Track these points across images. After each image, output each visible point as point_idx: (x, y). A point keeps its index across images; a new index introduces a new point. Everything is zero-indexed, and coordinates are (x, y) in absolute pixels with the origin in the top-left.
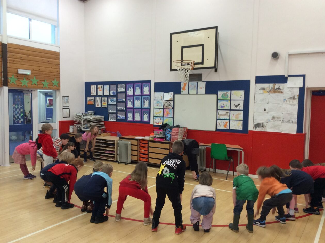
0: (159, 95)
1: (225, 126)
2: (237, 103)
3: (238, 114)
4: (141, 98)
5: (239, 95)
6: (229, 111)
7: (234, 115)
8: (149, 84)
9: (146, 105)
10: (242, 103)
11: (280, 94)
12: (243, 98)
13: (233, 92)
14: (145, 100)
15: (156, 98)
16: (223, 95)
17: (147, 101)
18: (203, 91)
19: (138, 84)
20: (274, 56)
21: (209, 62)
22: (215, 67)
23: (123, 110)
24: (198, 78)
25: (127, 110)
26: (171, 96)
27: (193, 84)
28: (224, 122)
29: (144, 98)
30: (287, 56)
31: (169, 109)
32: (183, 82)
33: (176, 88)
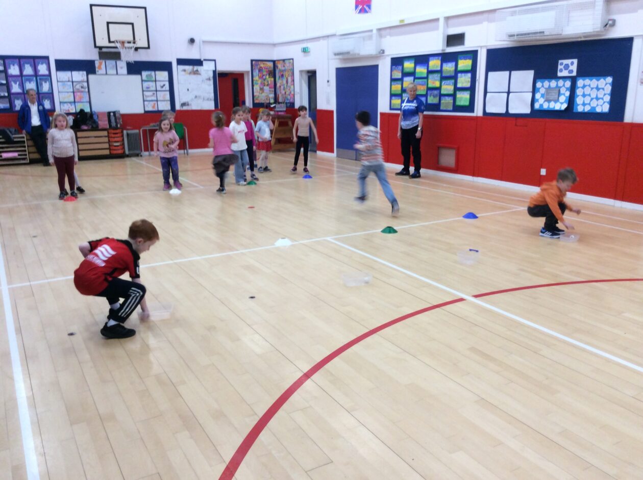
0: (65, 75)
1: (153, 107)
2: (162, 84)
3: (165, 95)
4: (35, 78)
5: (163, 75)
6: (155, 92)
7: (161, 95)
8: (46, 60)
9: (45, 87)
10: (167, 84)
11: (199, 76)
12: (167, 78)
13: (157, 73)
14: (43, 83)
15: (60, 78)
16: (147, 76)
17: (46, 82)
18: (125, 71)
19: (27, 60)
20: (192, 41)
21: (142, 42)
22: (149, 48)
23: (4, 97)
24: (116, 56)
25: (12, 96)
26: (82, 76)
27: (111, 63)
28: (152, 103)
29: (40, 79)
30: (201, 42)
31: (82, 92)
32: (97, 60)
33: (88, 67)
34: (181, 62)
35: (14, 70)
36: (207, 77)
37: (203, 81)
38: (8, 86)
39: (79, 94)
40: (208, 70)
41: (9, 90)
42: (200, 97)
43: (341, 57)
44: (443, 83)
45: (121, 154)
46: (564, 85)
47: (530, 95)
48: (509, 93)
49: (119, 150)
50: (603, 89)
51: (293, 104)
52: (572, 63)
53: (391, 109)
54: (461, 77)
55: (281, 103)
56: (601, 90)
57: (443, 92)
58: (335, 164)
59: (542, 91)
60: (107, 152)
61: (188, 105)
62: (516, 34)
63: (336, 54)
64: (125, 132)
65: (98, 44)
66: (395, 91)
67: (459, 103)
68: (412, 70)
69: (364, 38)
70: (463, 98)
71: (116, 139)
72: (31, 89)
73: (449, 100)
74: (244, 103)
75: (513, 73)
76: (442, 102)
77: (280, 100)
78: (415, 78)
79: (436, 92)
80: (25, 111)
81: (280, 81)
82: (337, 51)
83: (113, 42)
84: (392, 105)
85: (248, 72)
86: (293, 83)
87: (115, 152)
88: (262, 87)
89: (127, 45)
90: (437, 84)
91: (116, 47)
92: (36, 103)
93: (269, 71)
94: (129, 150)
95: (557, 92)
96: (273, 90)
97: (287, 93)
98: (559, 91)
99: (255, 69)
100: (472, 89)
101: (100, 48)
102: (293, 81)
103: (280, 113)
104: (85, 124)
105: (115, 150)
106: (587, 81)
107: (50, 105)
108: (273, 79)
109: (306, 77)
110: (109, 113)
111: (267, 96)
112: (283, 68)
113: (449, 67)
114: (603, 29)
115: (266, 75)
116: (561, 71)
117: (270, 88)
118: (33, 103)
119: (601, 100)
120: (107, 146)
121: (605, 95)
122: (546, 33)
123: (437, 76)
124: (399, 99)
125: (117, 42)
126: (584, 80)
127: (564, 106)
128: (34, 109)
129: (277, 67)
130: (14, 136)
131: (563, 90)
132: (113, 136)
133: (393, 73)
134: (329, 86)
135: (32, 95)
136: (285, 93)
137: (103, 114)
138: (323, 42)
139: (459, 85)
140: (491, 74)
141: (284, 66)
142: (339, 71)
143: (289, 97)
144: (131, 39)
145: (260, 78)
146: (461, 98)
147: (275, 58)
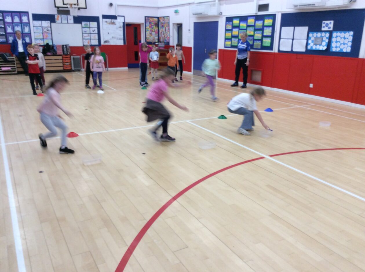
0: (38, 23)
1: (88, 43)
2: (93, 29)
3: (95, 36)
4: (20, 24)
5: (94, 24)
6: (89, 34)
7: (93, 36)
8: (27, 14)
9: (26, 30)
10: (96, 30)
11: (115, 25)
12: (96, 26)
13: (91, 23)
14: (25, 27)
15: (35, 25)
16: (85, 25)
17: (27, 27)
18: (72, 21)
19: (16, 14)
20: (111, 5)
21: (82, 5)
22: (86, 8)
23: (3, 35)
24: (67, 12)
25: (7, 35)
26: (48, 24)
27: (64, 16)
28: (88, 40)
29: (24, 25)
30: (116, 6)
31: (47, 33)
32: (56, 15)
33: (51, 18)
34: (105, 17)
35: (8, 19)
36: (120, 26)
37: (117, 28)
38: (5, 29)
39: (46, 34)
40: (120, 22)
41: (5, 31)
42: (115, 38)
43: (196, 16)
44: (256, 32)
45: (70, 69)
46: (325, 36)
47: (305, 41)
48: (293, 39)
49: (68, 67)
50: (348, 38)
51: (168, 43)
52: (330, 23)
53: (225, 47)
54: (266, 29)
55: (162, 42)
56: (346, 39)
57: (255, 38)
58: (192, 78)
59: (313, 39)
60: (61, 68)
61: (108, 42)
62: (298, 5)
63: (194, 14)
64: (72, 57)
65: (57, 5)
66: (227, 36)
67: (264, 45)
68: (238, 25)
69: (210, 5)
70: (267, 42)
71: (67, 61)
72: (18, 31)
73: (259, 43)
74: (140, 41)
75: (296, 28)
76: (255, 43)
77: (161, 40)
78: (240, 29)
79: (251, 38)
80: (15, 43)
81: (161, 29)
82: (195, 12)
83: (66, 4)
84: (226, 45)
85: (143, 24)
86: (168, 31)
87: (66, 68)
88: (151, 32)
89: (73, 6)
90: (252, 33)
91: (67, 7)
92: (21, 39)
93: (155, 23)
94: (75, 67)
95: (321, 39)
96: (157, 34)
97: (165, 36)
98: (322, 39)
99: (147, 22)
100: (272, 37)
101: (58, 7)
102: (169, 29)
103: (161, 48)
104: (49, 52)
105: (66, 67)
106: (339, 34)
107: (29, 40)
108: (157, 28)
109: (176, 27)
110: (63, 46)
111: (154, 38)
112: (163, 22)
113: (259, 24)
114: (349, 3)
115: (154, 25)
116: (324, 27)
117: (156, 33)
118: (19, 39)
119: (346, 45)
120: (61, 65)
121: (349, 42)
122: (316, 5)
123: (252, 29)
124: (229, 41)
125: (68, 4)
126: (337, 33)
127: (325, 48)
128: (20, 42)
129: (160, 21)
130: (8, 58)
131: (324, 39)
132: (65, 59)
133: (226, 26)
134: (190, 32)
135: (18, 34)
136: (164, 36)
137: (59, 46)
138: (187, 7)
139: (265, 34)
140: (283, 28)
141: (164, 21)
142: (196, 25)
143: (166, 39)
144: (76, 3)
145: (150, 27)
146: (266, 42)
147: (159, 16)
